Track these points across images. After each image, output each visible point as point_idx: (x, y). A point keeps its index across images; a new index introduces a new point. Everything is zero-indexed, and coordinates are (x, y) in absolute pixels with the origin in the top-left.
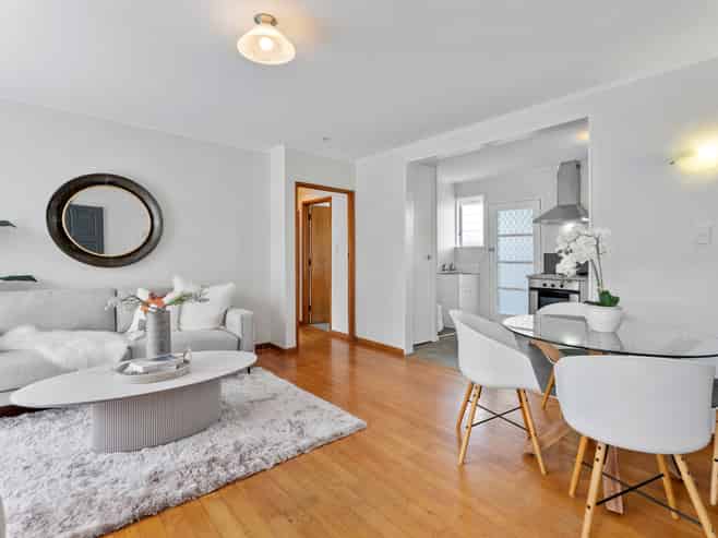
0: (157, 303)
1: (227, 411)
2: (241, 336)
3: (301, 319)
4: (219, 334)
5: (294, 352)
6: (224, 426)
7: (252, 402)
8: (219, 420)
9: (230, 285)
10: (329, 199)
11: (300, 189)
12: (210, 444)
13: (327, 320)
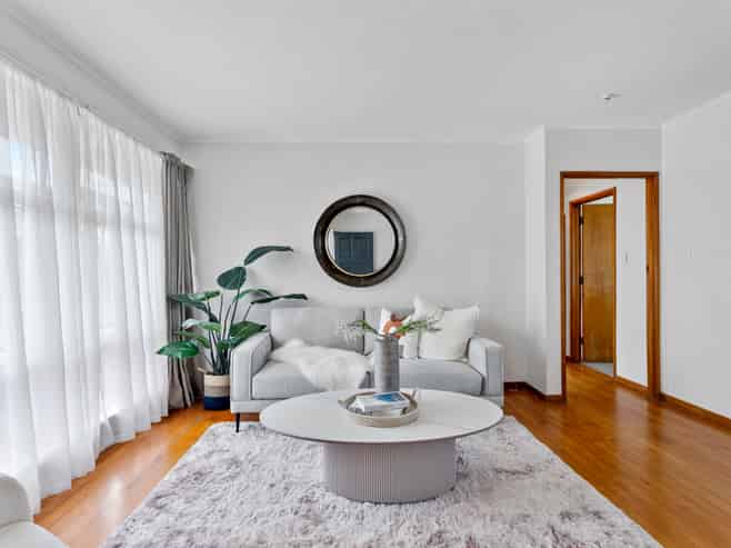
0: (397, 326)
1: (465, 476)
2: (485, 374)
3: (568, 354)
4: (459, 368)
5: (560, 401)
6: (457, 502)
7: (498, 471)
8: (452, 489)
9: (475, 309)
10: (612, 192)
11: (567, 181)
12: (437, 528)
13: (610, 358)
